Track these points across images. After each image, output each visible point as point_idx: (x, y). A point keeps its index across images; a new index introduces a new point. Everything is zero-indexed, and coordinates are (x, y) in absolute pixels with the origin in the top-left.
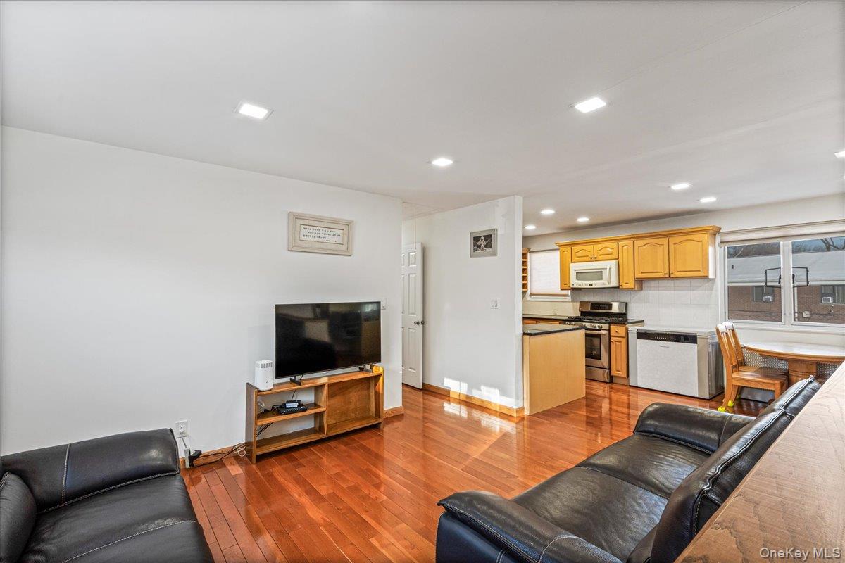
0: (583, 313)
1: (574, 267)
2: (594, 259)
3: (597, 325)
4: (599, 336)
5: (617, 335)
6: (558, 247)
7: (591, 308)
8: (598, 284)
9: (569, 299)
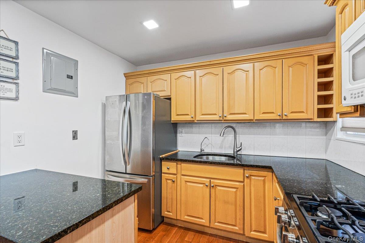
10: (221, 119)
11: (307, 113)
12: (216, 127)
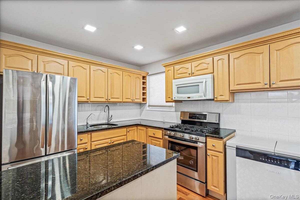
0: (184, 122)
1: (176, 82)
2: (192, 74)
3: (194, 136)
4: (196, 148)
5: (213, 149)
6: (164, 69)
7: (190, 118)
8: (195, 96)
9: (173, 109)
10: (107, 101)
11: (140, 99)
12: (95, 106)
